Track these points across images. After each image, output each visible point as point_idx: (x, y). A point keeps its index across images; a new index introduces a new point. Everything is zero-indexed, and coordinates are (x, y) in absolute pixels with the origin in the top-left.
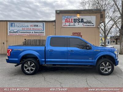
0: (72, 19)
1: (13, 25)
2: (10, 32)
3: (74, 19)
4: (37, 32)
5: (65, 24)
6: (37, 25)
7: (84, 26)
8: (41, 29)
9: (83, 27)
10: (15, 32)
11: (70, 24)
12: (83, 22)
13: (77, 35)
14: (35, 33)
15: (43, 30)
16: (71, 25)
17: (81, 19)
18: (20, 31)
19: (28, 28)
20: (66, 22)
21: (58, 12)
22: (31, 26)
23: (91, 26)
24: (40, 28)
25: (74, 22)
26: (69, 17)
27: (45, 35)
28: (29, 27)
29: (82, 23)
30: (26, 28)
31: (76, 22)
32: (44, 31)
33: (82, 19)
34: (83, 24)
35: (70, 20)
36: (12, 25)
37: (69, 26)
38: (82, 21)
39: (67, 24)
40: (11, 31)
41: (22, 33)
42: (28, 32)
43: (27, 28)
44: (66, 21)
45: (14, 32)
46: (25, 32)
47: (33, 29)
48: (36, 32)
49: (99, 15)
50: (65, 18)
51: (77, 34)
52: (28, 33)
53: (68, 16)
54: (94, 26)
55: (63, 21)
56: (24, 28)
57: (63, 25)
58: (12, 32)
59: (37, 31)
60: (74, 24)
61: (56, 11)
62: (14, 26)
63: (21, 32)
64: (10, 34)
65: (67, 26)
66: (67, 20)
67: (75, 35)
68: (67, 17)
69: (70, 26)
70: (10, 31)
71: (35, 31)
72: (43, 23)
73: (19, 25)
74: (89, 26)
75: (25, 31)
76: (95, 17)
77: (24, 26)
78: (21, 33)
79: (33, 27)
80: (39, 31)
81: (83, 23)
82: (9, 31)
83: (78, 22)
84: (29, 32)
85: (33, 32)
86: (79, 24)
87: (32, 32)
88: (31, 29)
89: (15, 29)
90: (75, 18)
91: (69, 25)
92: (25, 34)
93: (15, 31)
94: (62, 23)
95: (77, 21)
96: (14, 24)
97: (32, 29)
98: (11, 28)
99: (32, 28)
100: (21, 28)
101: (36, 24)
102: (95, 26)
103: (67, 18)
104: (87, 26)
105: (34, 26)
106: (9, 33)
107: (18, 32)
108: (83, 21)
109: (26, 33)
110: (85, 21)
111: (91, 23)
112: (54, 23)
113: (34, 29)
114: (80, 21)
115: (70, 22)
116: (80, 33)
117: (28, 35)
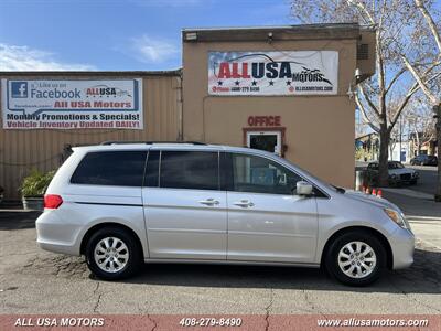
0: (245, 65)
1: (22, 90)
2: (10, 117)
3: (254, 65)
4: (113, 117)
5: (220, 83)
6: (113, 89)
7: (291, 89)
8: (128, 104)
9: (290, 93)
10: (30, 117)
11: (237, 83)
12: (289, 75)
13: (264, 125)
14: (104, 121)
15: (136, 109)
16: (241, 86)
17: (280, 64)
18: (48, 113)
19: (78, 100)
20: (221, 75)
21: (193, 37)
22: (89, 92)
23: (320, 89)
25: (255, 75)
26: (234, 57)
27: (141, 127)
28: (83, 98)
29: (286, 79)
30: (69, 100)
31: (261, 76)
32: (140, 112)
33: (286, 65)
34: (289, 83)
35: (240, 67)
36: (16, 92)
37: (234, 90)
38: (286, 70)
39: (228, 82)
40: (15, 113)
41: (55, 121)
42: (77, 117)
43: (74, 99)
44: (221, 70)
45: (24, 117)
46: (66, 117)
47: (95, 103)
48: (108, 117)
49: (352, 48)
50: (219, 62)
51: (268, 122)
52: (78, 121)
53: (229, 52)
54: (331, 89)
55: (211, 73)
56: (64, 100)
57: (210, 87)
58: (17, 117)
59: (111, 113)
60: (254, 83)
61: (185, 33)
62: (26, 92)
63: (53, 117)
64: (9, 125)
65: (227, 90)
66: (228, 69)
67: (258, 125)
68: (225, 54)
69: (238, 89)
70: (10, 112)
71: (106, 113)
72: (136, 83)
73: (43, 90)
74: (311, 89)
75: (68, 113)
76: (337, 53)
77: (61, 95)
78: (51, 121)
79: (98, 98)
80: (120, 113)
81: (291, 80)
82: (6, 112)
83: (269, 75)
84: (83, 117)
85: (98, 117)
86: (271, 83)
87: (95, 117)
88: (88, 104)
89: (30, 104)
90: (258, 60)
91: (234, 86)
92: (67, 125)
93: (30, 111)
94: (206, 80)
95: (266, 71)
96: (26, 87)
97: (92, 104)
98: (14, 102)
99: (92, 99)
100: (51, 102)
101: (110, 84)
102: (335, 92)
103: (226, 58)
104: (304, 89)
105: (102, 92)
106: (5, 121)
107: (41, 115)
108: (289, 70)
109: (69, 121)
110: (295, 69)
111: (321, 80)
112: (178, 79)
113: (100, 103)
114: (275, 72)
115: (239, 76)
116: (277, 118)
117: (79, 127)
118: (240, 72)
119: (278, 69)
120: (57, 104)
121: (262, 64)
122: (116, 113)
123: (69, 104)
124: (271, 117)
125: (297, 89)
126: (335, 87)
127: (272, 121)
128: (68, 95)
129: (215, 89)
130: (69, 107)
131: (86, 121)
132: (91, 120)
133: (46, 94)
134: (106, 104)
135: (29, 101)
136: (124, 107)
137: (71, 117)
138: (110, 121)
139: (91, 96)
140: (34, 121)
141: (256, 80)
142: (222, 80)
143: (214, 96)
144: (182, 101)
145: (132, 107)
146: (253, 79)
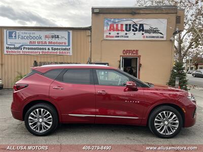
0: (122, 25)
1: (13, 35)
2: (7, 48)
3: (126, 25)
4: (57, 49)
5: (110, 34)
6: (58, 36)
7: (144, 37)
8: (65, 43)
9: (142, 39)
10: (17, 48)
12: (143, 30)
13: (130, 54)
14: (53, 51)
15: (69, 45)
16: (119, 35)
17: (138, 25)
18: (26, 47)
19: (41, 40)
20: (110, 30)
21: (96, 11)
22: (46, 37)
23: (158, 37)
24: (63, 40)
25: (126, 30)
26: (117, 21)
27: (71, 54)
28: (43, 40)
29: (141, 32)
30: (36, 41)
31: (130, 30)
32: (71, 47)
33: (141, 25)
34: (143, 34)
35: (119, 26)
36: (10, 36)
37: (116, 37)
38: (141, 28)
39: (114, 33)
40: (10, 46)
41: (30, 51)
42: (40, 49)
43: (39, 40)
44: (110, 27)
45: (15, 48)
46: (35, 49)
47: (49, 42)
48: (55, 49)
50: (110, 23)
51: (132, 53)
52: (41, 51)
53: (115, 19)
54: (163, 37)
55: (105, 28)
56: (34, 41)
57: (105, 35)
58: (11, 48)
59: (56, 47)
60: (126, 34)
61: (93, 9)
62: (15, 36)
63: (29, 49)
64: (7, 52)
65: (113, 37)
66: (114, 27)
67: (128, 54)
68: (112, 20)
69: (118, 37)
70: (8, 46)
71: (54, 47)
72: (69, 32)
73: (24, 35)
74: (153, 37)
75: (36, 47)
77: (32, 38)
78: (27, 50)
79: (50, 40)
80: (61, 47)
81: (144, 33)
82: (5, 46)
83: (133, 30)
84: (43, 49)
85: (51, 49)
86: (134, 34)
87: (49, 49)
88: (45, 42)
89: (18, 42)
90: (128, 22)
91: (117, 35)
93: (17, 46)
94: (103, 32)
95: (132, 28)
96: (15, 34)
97: (47, 43)
98: (10, 41)
99: (47, 40)
100: (27, 41)
102: (165, 39)
103: (113, 22)
104: (150, 37)
105: (53, 37)
106: (5, 50)
107: (23, 47)
108: (143, 28)
109: (36, 51)
110: (146, 28)
111: (158, 33)
112: (89, 31)
113: (52, 42)
114: (136, 29)
115: (119, 30)
116: (137, 51)
117: (41, 53)
118: (119, 29)
119: (138, 27)
120: (31, 42)
121: (130, 25)
122: (59, 47)
123: (36, 42)
124: (134, 50)
125: (147, 37)
126: (165, 36)
127: (134, 52)
128: (36, 38)
129: (107, 36)
130: (37, 44)
131: (45, 51)
132: (47, 51)
133: (25, 38)
134: (54, 43)
135: (17, 41)
136: (63, 45)
137: (37, 49)
138: (56, 51)
139: (47, 39)
140: (19, 50)
141: (127, 32)
142: (111, 32)
143: (106, 40)
144: (91, 42)
145: (67, 45)
146: (125, 32)
